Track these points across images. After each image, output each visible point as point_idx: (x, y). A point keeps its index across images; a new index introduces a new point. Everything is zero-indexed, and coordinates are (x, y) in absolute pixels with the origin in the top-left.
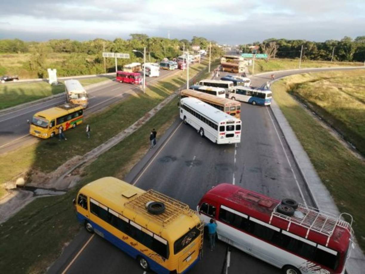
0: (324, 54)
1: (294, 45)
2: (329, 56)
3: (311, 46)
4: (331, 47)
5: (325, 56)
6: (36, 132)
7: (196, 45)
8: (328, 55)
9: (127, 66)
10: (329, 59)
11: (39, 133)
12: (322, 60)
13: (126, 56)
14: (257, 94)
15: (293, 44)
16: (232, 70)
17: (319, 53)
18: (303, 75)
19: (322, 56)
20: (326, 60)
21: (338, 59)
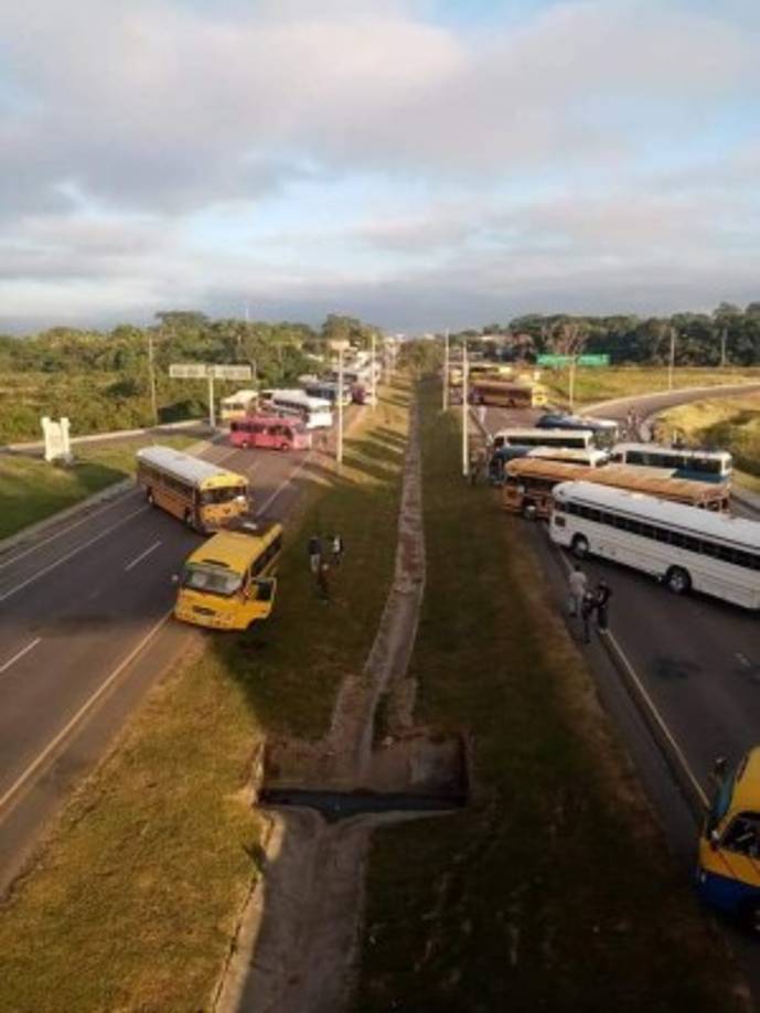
0: (697, 349)
1: (614, 330)
2: (713, 355)
3: (663, 330)
4: (715, 333)
5: (700, 355)
6: (198, 610)
7: (339, 337)
8: (710, 351)
9: (230, 400)
10: (715, 363)
11: (209, 612)
12: (695, 366)
13: (241, 373)
14: (685, 462)
15: (612, 327)
16: (512, 401)
17: (683, 348)
18: (700, 407)
19: (692, 355)
20: (704, 364)
21: (736, 359)
